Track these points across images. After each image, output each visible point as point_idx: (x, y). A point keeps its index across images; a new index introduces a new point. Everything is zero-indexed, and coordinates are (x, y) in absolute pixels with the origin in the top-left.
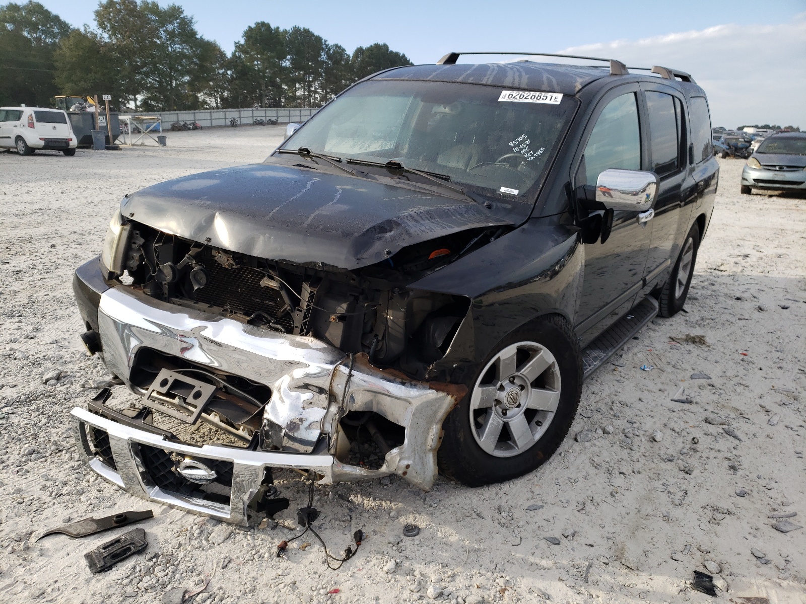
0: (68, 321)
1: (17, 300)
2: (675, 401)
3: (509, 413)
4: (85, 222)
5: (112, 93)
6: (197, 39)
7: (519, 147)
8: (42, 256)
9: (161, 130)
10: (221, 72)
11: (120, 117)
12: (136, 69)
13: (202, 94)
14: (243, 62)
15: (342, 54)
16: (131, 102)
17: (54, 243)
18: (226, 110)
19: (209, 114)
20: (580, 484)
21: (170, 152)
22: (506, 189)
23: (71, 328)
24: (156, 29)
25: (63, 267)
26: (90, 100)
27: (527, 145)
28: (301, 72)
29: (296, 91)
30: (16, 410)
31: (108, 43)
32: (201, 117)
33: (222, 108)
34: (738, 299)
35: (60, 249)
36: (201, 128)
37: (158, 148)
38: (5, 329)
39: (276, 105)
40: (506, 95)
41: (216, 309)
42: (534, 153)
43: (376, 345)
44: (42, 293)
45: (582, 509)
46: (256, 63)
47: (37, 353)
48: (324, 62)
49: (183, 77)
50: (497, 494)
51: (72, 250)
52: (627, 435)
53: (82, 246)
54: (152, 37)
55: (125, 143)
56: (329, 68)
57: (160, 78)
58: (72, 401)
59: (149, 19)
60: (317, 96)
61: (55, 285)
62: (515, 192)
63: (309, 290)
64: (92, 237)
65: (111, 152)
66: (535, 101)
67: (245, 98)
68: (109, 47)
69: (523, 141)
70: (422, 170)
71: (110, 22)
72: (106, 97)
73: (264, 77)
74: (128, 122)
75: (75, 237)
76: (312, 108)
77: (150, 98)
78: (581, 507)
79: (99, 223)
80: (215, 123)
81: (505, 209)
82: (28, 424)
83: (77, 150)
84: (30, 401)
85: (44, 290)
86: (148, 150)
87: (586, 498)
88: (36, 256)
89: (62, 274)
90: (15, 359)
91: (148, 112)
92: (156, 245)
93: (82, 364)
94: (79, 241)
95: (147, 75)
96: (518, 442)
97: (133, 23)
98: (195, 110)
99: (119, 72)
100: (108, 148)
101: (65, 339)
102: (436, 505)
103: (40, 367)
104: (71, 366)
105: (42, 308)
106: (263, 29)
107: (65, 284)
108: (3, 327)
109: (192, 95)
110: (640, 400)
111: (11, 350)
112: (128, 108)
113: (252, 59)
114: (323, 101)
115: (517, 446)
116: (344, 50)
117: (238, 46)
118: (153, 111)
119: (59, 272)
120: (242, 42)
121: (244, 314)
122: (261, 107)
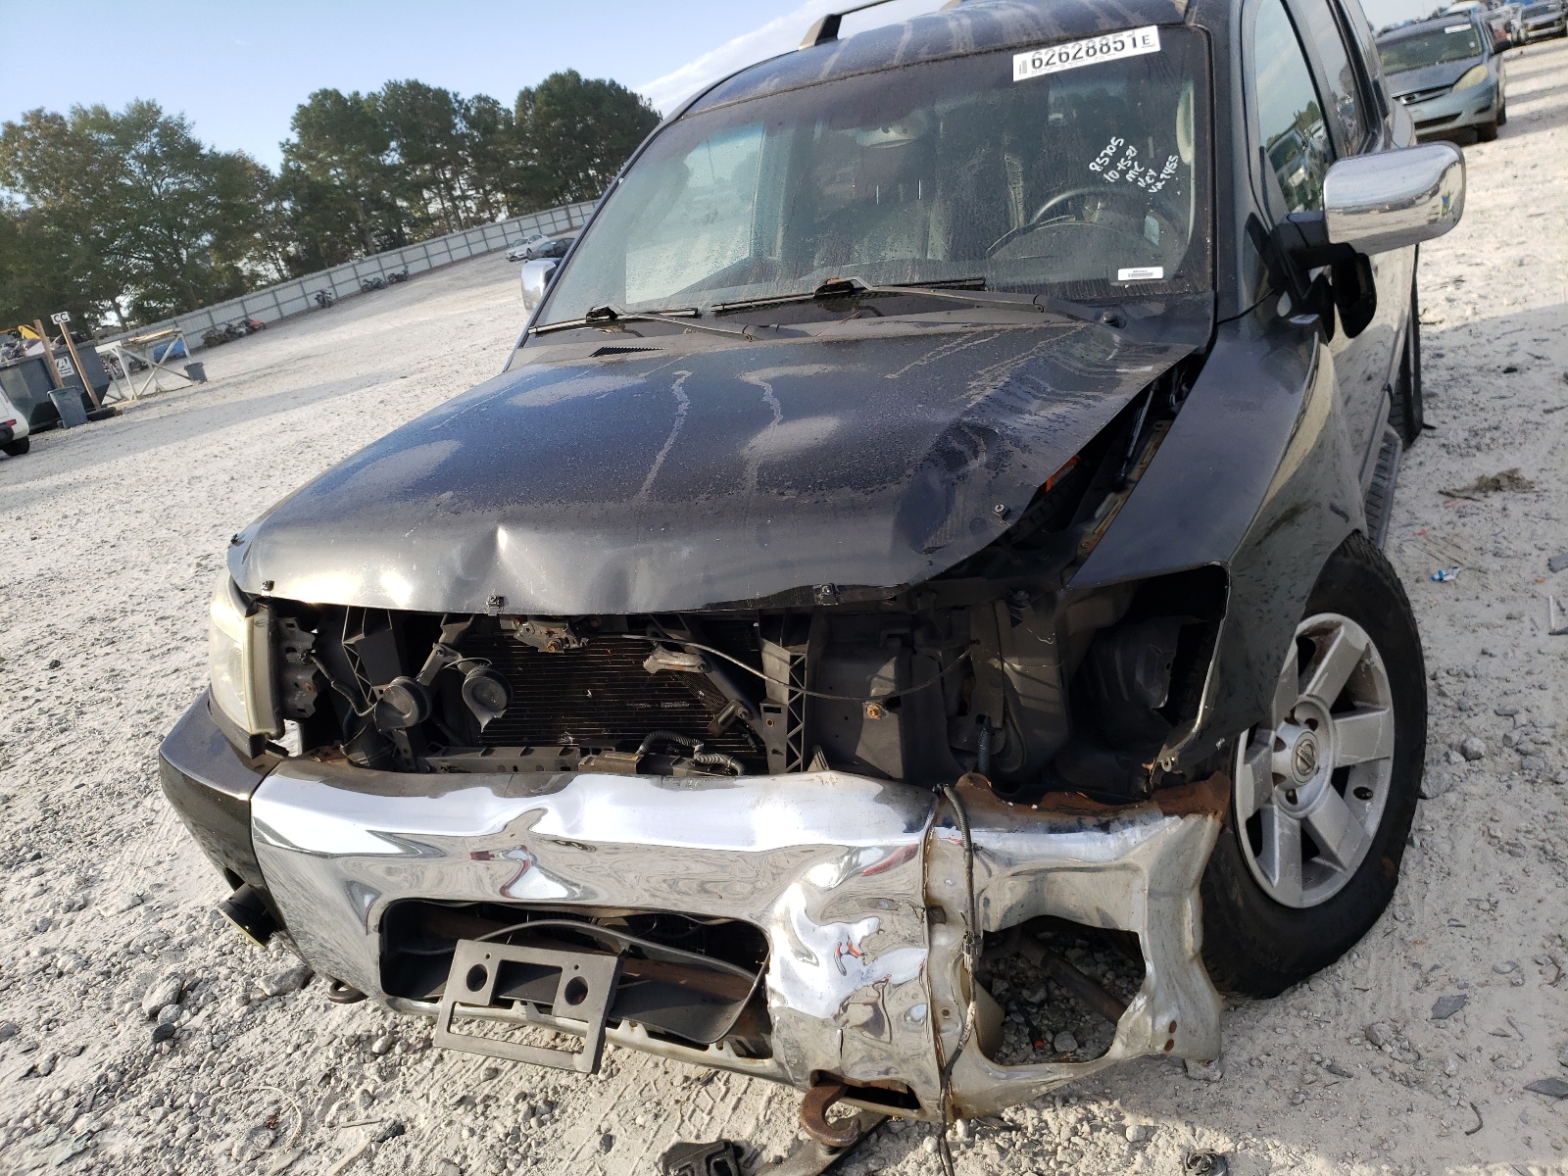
0: (150, 837)
1: (17, 818)
2: (1559, 633)
3: (1302, 795)
4: (104, 591)
5: (67, 306)
6: (204, 156)
7: (1116, 168)
8: (39, 696)
9: (187, 353)
10: (270, 208)
11: (99, 349)
12: (100, 248)
13: (245, 260)
14: (307, 177)
15: (495, 112)
16: (108, 314)
17: (54, 656)
18: (301, 279)
19: (270, 296)
20: (1508, 909)
21: (220, 392)
22: (1130, 271)
23: (164, 852)
24: (117, 157)
25: (94, 708)
26: (26, 333)
27: (1133, 159)
28: (427, 167)
29: (426, 206)
30: (107, 1117)
31: (29, 210)
32: (258, 306)
33: (294, 278)
34: (1510, 370)
35: (72, 666)
36: (264, 327)
37: (192, 390)
38: (12, 901)
39: (397, 242)
40: (1024, 63)
41: (543, 754)
42: (1160, 172)
43: (991, 744)
44: (67, 785)
45: (1558, 978)
46: (332, 172)
47: (106, 943)
48: (464, 136)
49: (198, 238)
50: (1337, 994)
51: (99, 662)
52: (1521, 747)
53: (118, 645)
54: (112, 178)
55: (123, 398)
56: (476, 144)
57: (153, 252)
58: (232, 1049)
59: (97, 141)
60: (469, 203)
61: (89, 758)
62: (1157, 273)
63: (786, 655)
64: (131, 619)
65: (101, 424)
66: (1100, 58)
67: (332, 246)
68: (33, 218)
69: (1120, 152)
70: (907, 281)
71: (20, 170)
72: (58, 318)
73: (358, 195)
74: (117, 355)
75: (97, 629)
76: (466, 231)
77: (144, 297)
78: (1552, 973)
79: (136, 583)
80: (288, 310)
81: (1152, 319)
82: (148, 1149)
83: (32, 439)
84: (132, 1079)
85: (70, 777)
86: (175, 399)
87: (1547, 944)
88: (25, 698)
89: (96, 725)
90: (61, 975)
91: (149, 323)
92: (352, 641)
93: (222, 940)
94: (108, 636)
95: (126, 252)
96: (1340, 856)
97: (68, 159)
98: (241, 295)
99: (68, 261)
100: (92, 418)
101: (159, 886)
102: (1219, 1074)
103: (126, 978)
104: (196, 953)
105: (79, 822)
106: (328, 104)
107: (112, 746)
108: (7, 898)
109: (226, 269)
110: (1484, 653)
111: (44, 952)
112: (106, 327)
113: (324, 167)
114: (483, 211)
115: (1340, 864)
116: (496, 103)
117: (289, 150)
118: (158, 319)
119: (90, 721)
120: (295, 138)
121: (620, 749)
122: (368, 254)
